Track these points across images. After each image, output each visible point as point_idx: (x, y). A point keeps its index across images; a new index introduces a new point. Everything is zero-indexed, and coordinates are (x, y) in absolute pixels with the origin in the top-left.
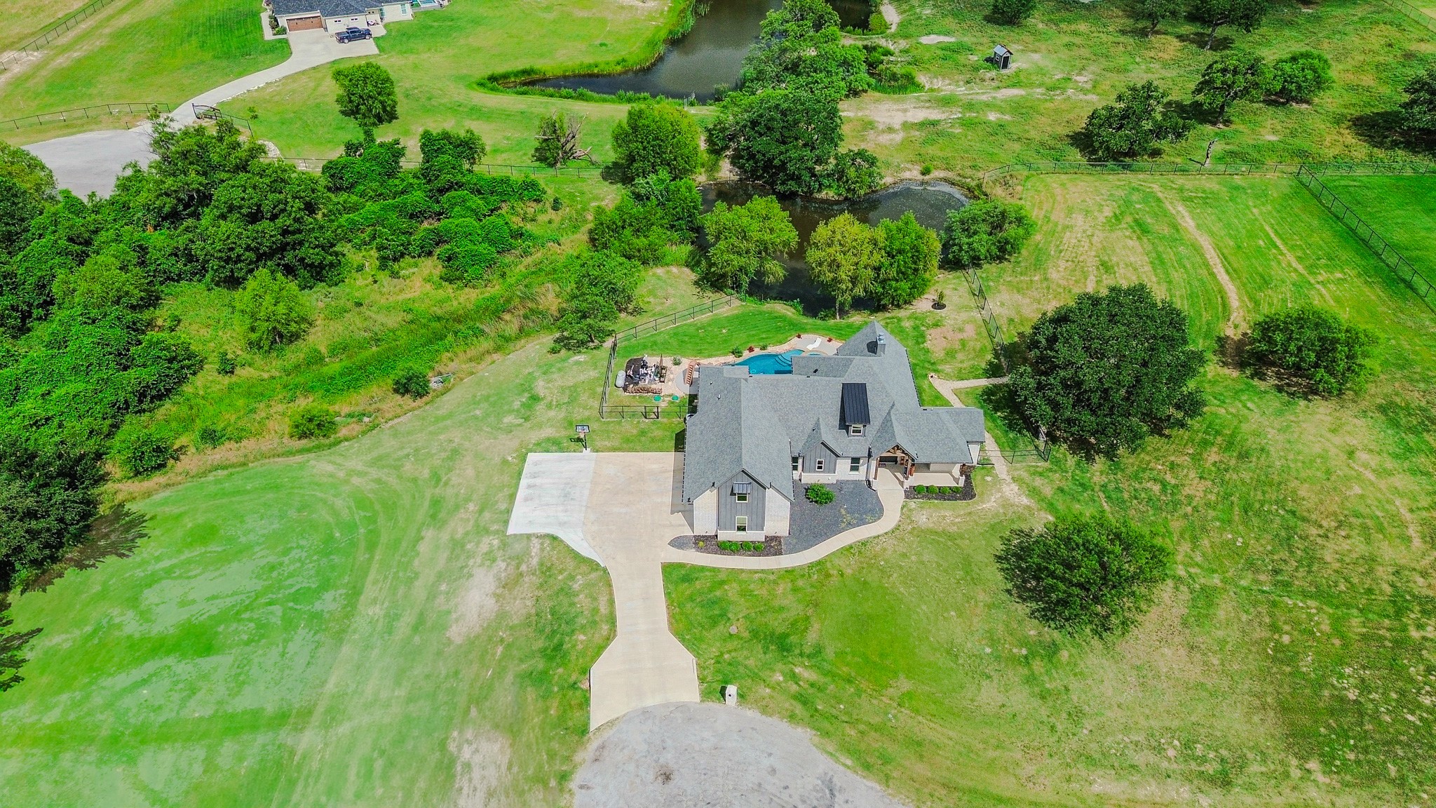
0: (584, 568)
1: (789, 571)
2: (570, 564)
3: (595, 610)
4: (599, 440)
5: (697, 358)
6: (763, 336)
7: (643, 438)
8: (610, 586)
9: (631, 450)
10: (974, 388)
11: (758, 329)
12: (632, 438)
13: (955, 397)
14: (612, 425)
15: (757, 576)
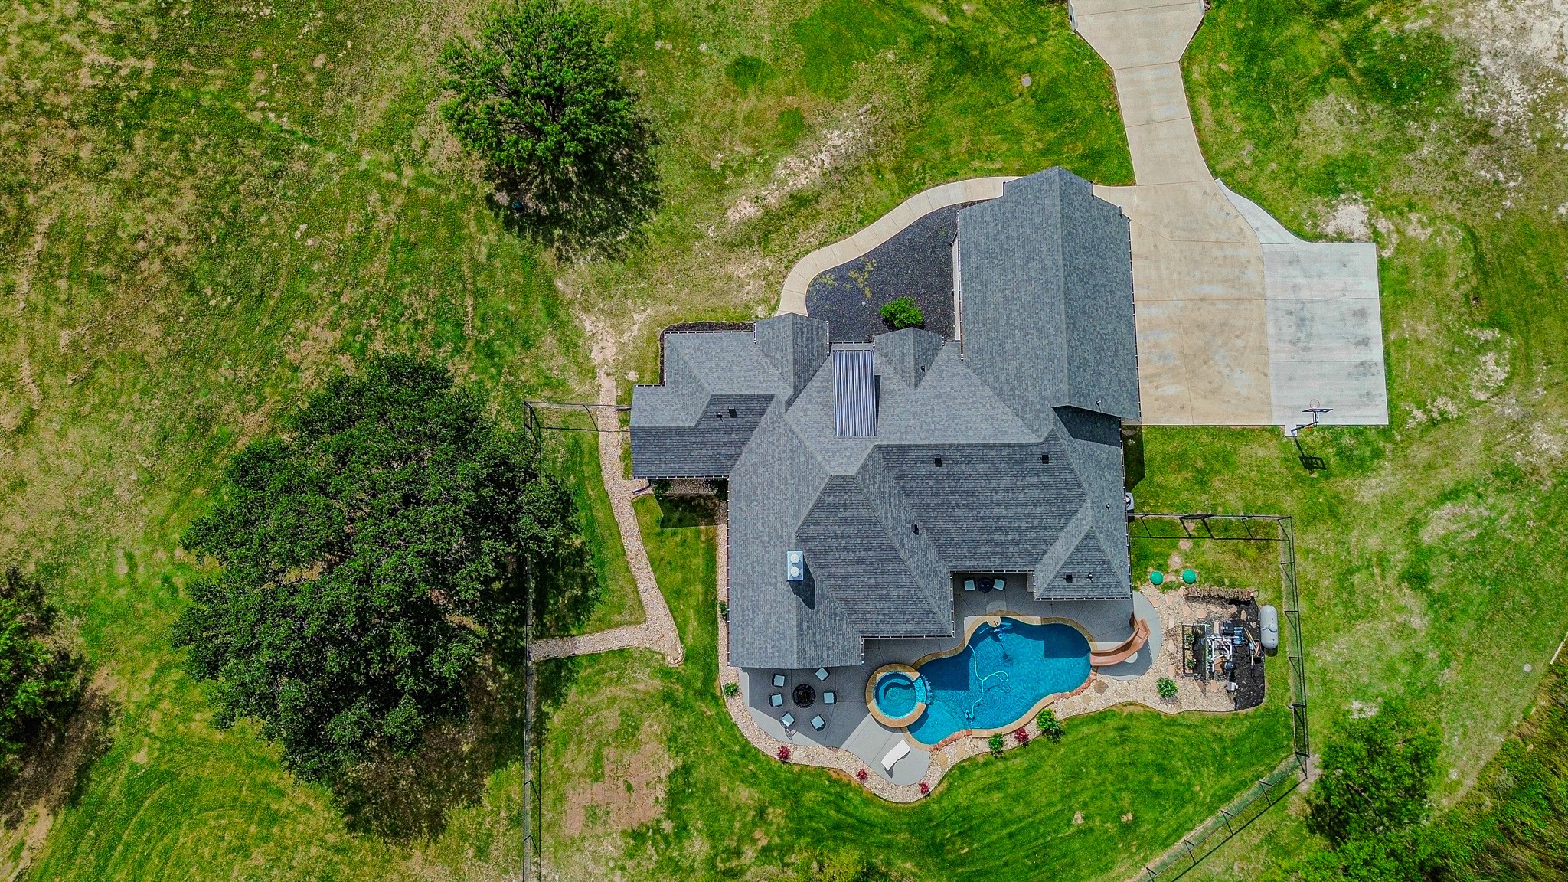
0: (1243, 176)
1: (952, 175)
2: (1263, 185)
3: (1215, 103)
4: (1276, 463)
5: (1127, 710)
6: (996, 796)
7: (1200, 464)
8: (1202, 144)
9: (1217, 432)
10: (605, 625)
11: (1005, 824)
12: (1218, 466)
13: (644, 597)
14: (1259, 503)
15: (998, 165)
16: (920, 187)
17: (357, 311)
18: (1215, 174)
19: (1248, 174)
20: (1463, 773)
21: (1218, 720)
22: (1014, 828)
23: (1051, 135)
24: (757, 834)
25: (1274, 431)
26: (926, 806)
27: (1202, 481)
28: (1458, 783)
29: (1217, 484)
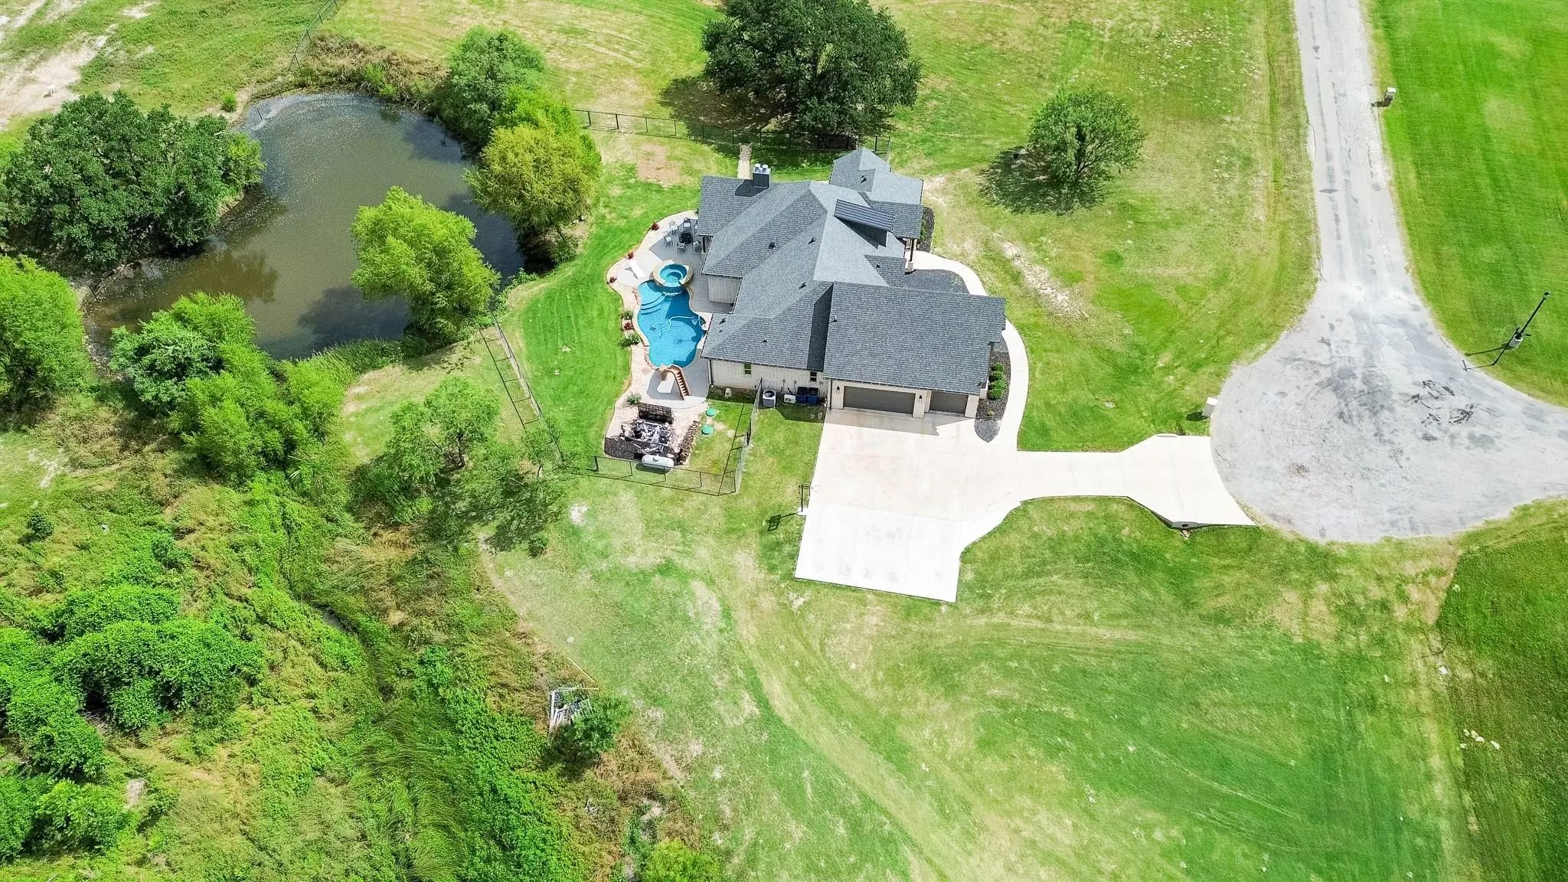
0: (1023, 523)
2: (1014, 536)
4: (779, 499)
6: (595, 313)
8: (1052, 499)
11: (576, 316)
14: (751, 482)
18: (1025, 503)
19: (1025, 527)
21: (603, 426)
23: (1063, 410)
25: (804, 502)
26: (602, 281)
27: (775, 451)
29: (771, 460)
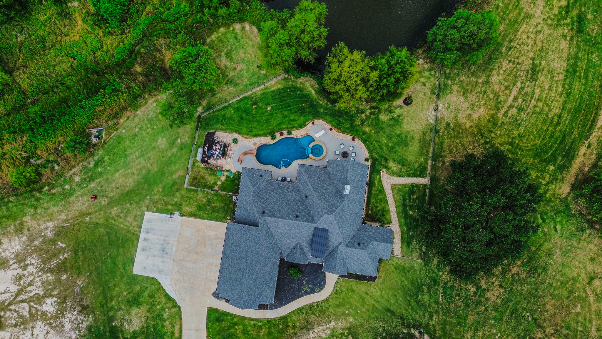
0: (170, 305)
1: (269, 321)
2: (164, 300)
3: (173, 333)
4: (184, 204)
5: (248, 136)
7: (208, 208)
8: (181, 319)
9: (201, 217)
10: (404, 186)
12: (203, 206)
13: (391, 192)
14: (192, 193)
15: (253, 322)
16: (281, 318)
17: (479, 303)
18: (179, 307)
19: (168, 305)
20: (152, 104)
21: (222, 130)
22: (289, 108)
24: (364, 117)
25: (182, 215)
26: (313, 118)
27: (209, 202)
28: (154, 102)
29: (204, 200)
